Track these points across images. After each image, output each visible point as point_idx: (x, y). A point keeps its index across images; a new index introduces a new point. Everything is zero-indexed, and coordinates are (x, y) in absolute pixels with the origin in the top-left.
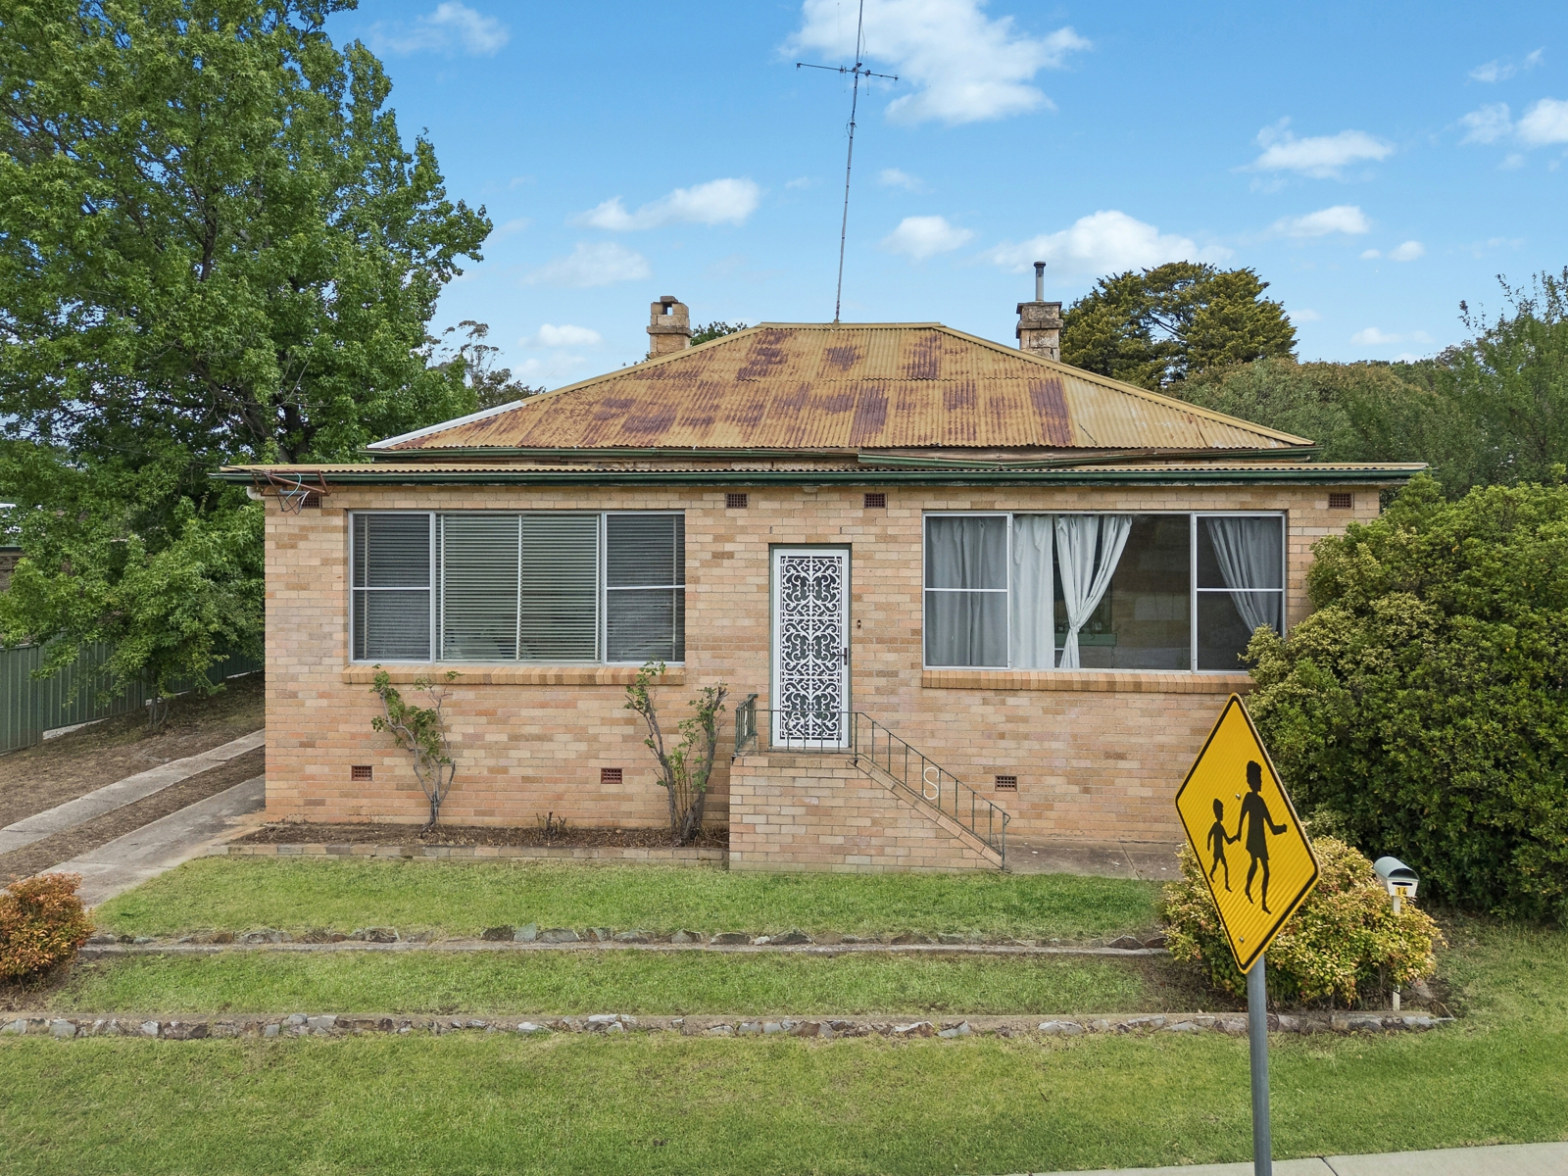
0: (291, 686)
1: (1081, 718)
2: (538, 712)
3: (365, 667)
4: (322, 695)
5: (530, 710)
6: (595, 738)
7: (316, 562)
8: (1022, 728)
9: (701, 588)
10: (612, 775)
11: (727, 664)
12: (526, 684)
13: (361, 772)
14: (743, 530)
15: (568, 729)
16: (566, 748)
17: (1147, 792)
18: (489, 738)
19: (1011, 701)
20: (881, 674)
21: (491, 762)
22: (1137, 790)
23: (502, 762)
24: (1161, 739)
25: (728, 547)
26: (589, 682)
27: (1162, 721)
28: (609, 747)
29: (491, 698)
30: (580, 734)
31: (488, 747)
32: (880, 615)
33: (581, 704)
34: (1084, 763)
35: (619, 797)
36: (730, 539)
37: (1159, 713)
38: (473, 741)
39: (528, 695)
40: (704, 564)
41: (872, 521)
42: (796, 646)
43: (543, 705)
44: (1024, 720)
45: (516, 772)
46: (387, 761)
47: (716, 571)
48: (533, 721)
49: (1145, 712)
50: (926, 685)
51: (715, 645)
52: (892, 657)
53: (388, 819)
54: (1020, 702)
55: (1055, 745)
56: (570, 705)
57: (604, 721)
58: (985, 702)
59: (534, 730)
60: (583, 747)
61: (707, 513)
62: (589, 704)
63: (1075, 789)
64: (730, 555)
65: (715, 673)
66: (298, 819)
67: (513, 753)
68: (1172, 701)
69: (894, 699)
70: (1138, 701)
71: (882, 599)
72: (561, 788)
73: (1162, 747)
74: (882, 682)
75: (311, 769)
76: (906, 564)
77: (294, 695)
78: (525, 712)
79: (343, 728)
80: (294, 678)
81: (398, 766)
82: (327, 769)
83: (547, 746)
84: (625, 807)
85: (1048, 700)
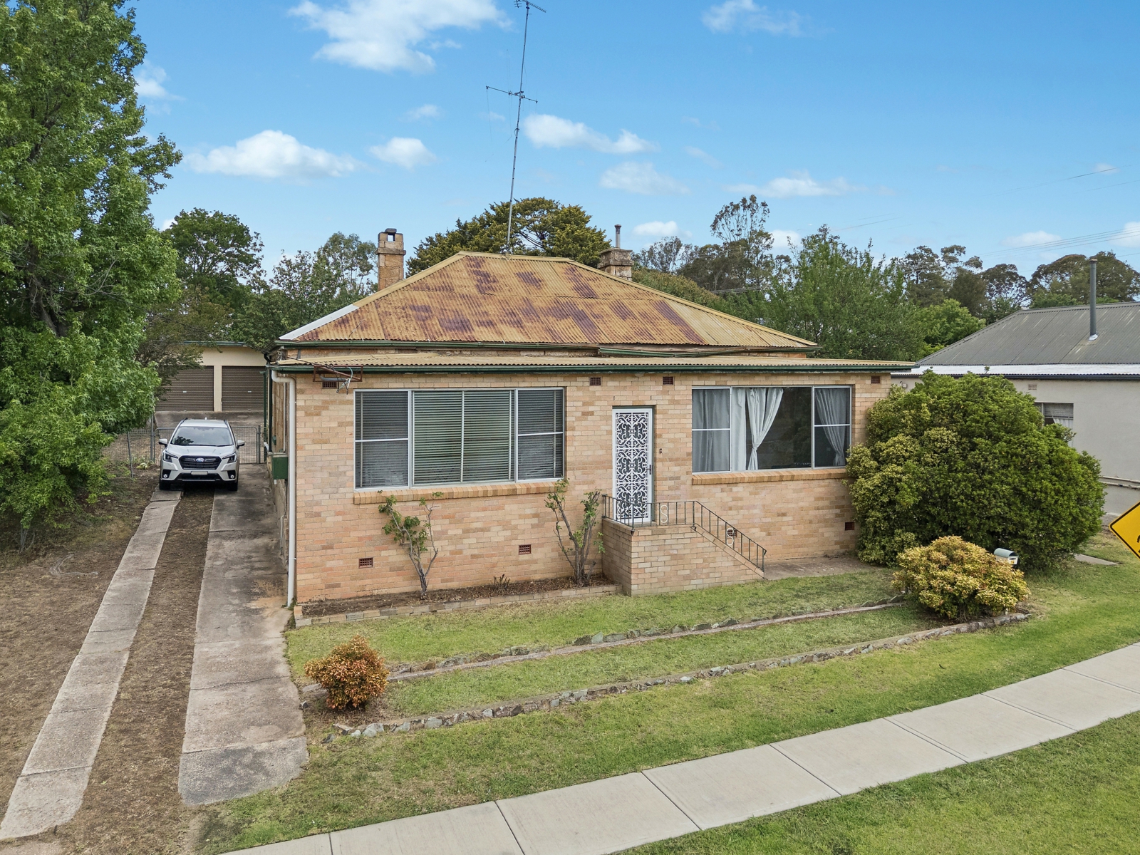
0: (316, 509)
1: (768, 496)
2: (480, 514)
3: (369, 492)
4: (338, 513)
5: (476, 514)
6: (515, 527)
7: (334, 424)
8: (740, 504)
9: (576, 433)
10: (526, 549)
11: (591, 477)
12: (475, 497)
13: (366, 562)
14: (599, 399)
15: (499, 523)
16: (498, 535)
17: (796, 532)
18: (450, 532)
19: (735, 489)
20: (671, 478)
21: (452, 548)
22: (792, 532)
23: (459, 547)
24: (801, 504)
25: (591, 409)
26: (513, 493)
27: (802, 495)
28: (523, 532)
29: (451, 507)
30: (506, 525)
31: (450, 538)
32: (671, 445)
33: (507, 507)
34: (768, 520)
35: (529, 562)
36: (591, 404)
37: (801, 490)
38: (442, 535)
39: (475, 503)
40: (578, 419)
41: (665, 393)
42: (625, 465)
43: (484, 509)
44: (741, 499)
45: (467, 553)
46: (384, 553)
47: (584, 423)
48: (477, 520)
49: (795, 491)
50: (694, 483)
51: (584, 467)
52: (677, 469)
53: (384, 592)
54: (738, 489)
55: (756, 511)
56: (501, 508)
57: (521, 517)
58: (722, 491)
59: (479, 525)
60: (508, 533)
61: (579, 388)
62: (512, 508)
63: (764, 534)
64: (592, 413)
65: (585, 483)
66: (322, 598)
67: (466, 541)
68: (806, 484)
69: (678, 493)
70: (792, 485)
71: (672, 436)
72: (495, 559)
73: (802, 508)
74: (671, 483)
75: (329, 564)
76: (684, 416)
77: (318, 515)
78: (473, 515)
79: (354, 534)
80: (318, 503)
81: (393, 555)
82: (341, 563)
83: (487, 534)
84: (534, 567)
85: (752, 487)
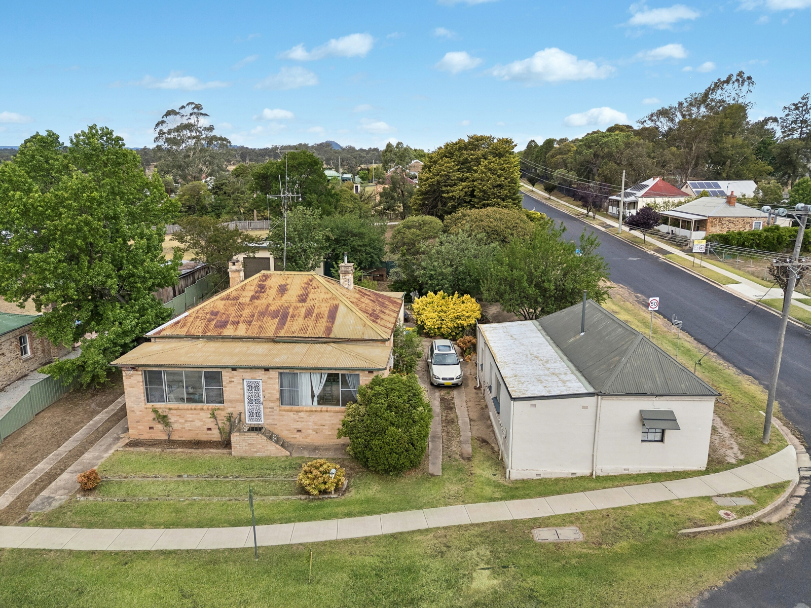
0: (133, 409)
1: (315, 418)
2: (190, 416)
3: (150, 405)
4: (140, 411)
5: (189, 416)
6: (204, 421)
7: (136, 382)
8: (302, 420)
9: (227, 389)
10: (209, 429)
11: (234, 406)
12: (187, 409)
13: (151, 428)
14: (236, 376)
15: (198, 419)
16: (198, 424)
17: (330, 433)
18: (180, 421)
19: (299, 414)
20: (270, 408)
21: (181, 426)
22: (327, 433)
23: (184, 426)
24: (332, 422)
25: (233, 380)
26: (202, 409)
27: (333, 418)
28: (208, 423)
29: (179, 412)
30: (201, 420)
31: (180, 423)
32: (270, 395)
33: (201, 414)
34: (317, 427)
35: (210, 434)
36: (233, 378)
37: (332, 417)
38: (176, 422)
39: (188, 412)
40: (227, 383)
41: (266, 374)
42: (251, 402)
43: (192, 414)
44: (303, 418)
45: (187, 428)
46: (157, 426)
47: (230, 385)
48: (190, 417)
49: (330, 416)
50: (280, 411)
51: (231, 401)
52: (272, 404)
53: (158, 438)
54: (302, 414)
55: (310, 423)
56: (199, 414)
57: (206, 418)
58: (294, 414)
59: (191, 419)
60: (202, 423)
61: (227, 372)
62: (202, 414)
63: (314, 432)
64: (233, 381)
65: (232, 407)
66: (137, 438)
67: (186, 424)
68: (335, 414)
69: (273, 414)
70: (327, 414)
71: (269, 392)
72: (197, 432)
73: (333, 424)
74: (270, 410)
75: (139, 427)
76: (274, 384)
77: (133, 411)
78: (188, 416)
79: (146, 419)
80: (133, 407)
81: (160, 427)
82: (143, 427)
83: (193, 423)
84: (213, 436)
85: (308, 414)
